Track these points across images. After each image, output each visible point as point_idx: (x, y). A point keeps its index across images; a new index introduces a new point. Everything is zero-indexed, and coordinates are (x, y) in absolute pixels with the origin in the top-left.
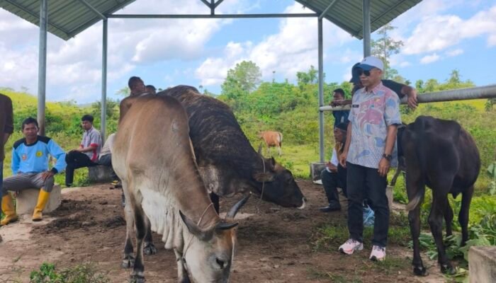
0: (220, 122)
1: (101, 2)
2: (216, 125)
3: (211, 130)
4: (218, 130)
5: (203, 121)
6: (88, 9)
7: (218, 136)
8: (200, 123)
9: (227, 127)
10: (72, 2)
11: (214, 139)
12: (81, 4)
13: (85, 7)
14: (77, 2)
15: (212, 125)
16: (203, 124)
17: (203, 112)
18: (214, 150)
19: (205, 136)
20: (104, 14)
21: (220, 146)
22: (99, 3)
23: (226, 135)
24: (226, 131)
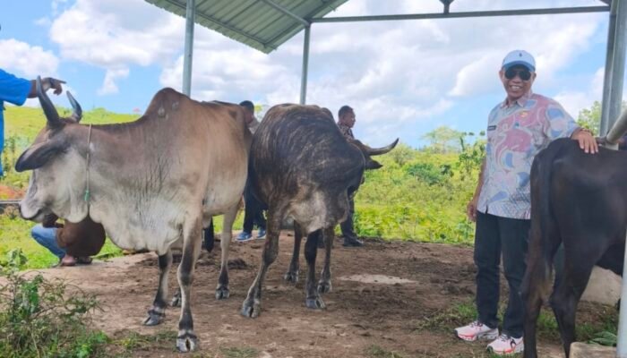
0: (313, 132)
1: (298, 3)
2: (308, 138)
3: (305, 144)
4: (314, 143)
5: (291, 135)
6: (279, 14)
7: (316, 150)
8: (287, 140)
9: (324, 135)
10: (254, 4)
11: (313, 154)
12: (268, 7)
13: (274, 10)
14: (261, 3)
15: (304, 138)
16: (292, 140)
17: (288, 125)
18: (315, 169)
19: (298, 153)
20: (305, 19)
21: (323, 162)
22: (294, 5)
23: (325, 146)
24: (322, 141)
